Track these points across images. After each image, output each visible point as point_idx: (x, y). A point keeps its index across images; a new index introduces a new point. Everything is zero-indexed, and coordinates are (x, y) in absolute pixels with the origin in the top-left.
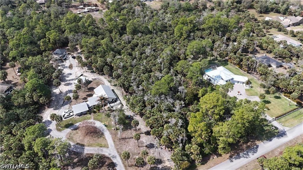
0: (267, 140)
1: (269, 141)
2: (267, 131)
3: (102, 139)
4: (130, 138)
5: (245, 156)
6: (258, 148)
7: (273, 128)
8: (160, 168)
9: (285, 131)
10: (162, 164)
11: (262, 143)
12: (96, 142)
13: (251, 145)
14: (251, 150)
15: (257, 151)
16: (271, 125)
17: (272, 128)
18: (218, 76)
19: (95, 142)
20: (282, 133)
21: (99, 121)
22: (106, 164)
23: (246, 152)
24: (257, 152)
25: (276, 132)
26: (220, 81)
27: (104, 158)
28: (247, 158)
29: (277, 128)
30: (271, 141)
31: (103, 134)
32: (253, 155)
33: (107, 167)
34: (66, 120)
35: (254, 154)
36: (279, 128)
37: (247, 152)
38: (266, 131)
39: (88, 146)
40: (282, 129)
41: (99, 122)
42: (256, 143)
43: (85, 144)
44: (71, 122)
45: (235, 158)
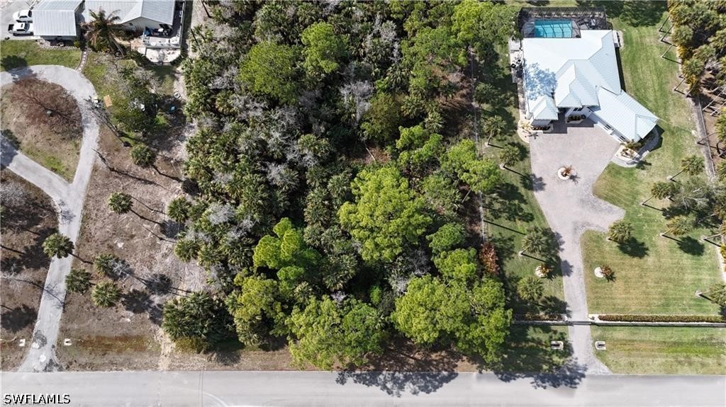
0: (497, 373)
1: (501, 379)
2: (531, 344)
3: (70, 146)
4: (139, 179)
5: (389, 385)
6: (447, 382)
7: (558, 345)
8: (153, 305)
9: (586, 373)
10: (164, 296)
11: (475, 374)
12: (51, 150)
13: (437, 365)
14: (423, 377)
15: (436, 388)
16: (561, 334)
17: (554, 342)
18: (547, 75)
19: (49, 147)
20: (568, 373)
21: (94, 83)
22: (39, 226)
23: (405, 376)
24: (432, 393)
25: (552, 364)
26: (540, 98)
27: (43, 207)
28: (390, 392)
29: (568, 350)
30: (507, 380)
31: (80, 132)
32: (415, 393)
33: (36, 236)
34: (16, 42)
35: (422, 394)
36: (575, 355)
37: (407, 378)
38: (527, 341)
39: (28, 153)
40: (581, 363)
41: (91, 85)
42: (459, 363)
43: (24, 142)
44: (22, 55)
45: (358, 375)
